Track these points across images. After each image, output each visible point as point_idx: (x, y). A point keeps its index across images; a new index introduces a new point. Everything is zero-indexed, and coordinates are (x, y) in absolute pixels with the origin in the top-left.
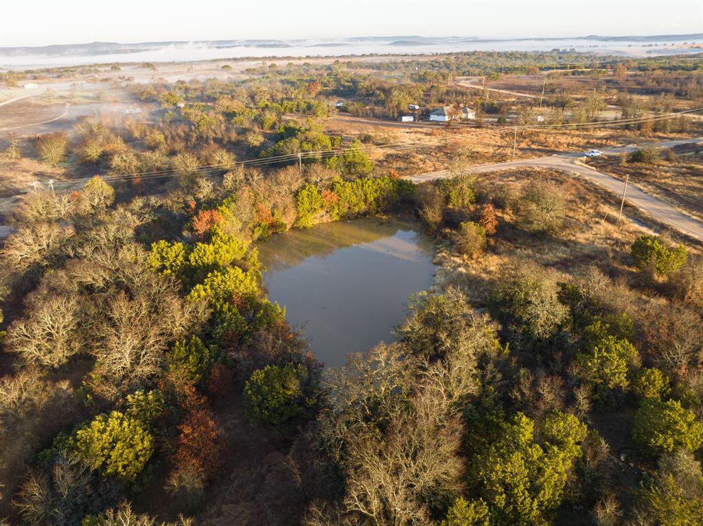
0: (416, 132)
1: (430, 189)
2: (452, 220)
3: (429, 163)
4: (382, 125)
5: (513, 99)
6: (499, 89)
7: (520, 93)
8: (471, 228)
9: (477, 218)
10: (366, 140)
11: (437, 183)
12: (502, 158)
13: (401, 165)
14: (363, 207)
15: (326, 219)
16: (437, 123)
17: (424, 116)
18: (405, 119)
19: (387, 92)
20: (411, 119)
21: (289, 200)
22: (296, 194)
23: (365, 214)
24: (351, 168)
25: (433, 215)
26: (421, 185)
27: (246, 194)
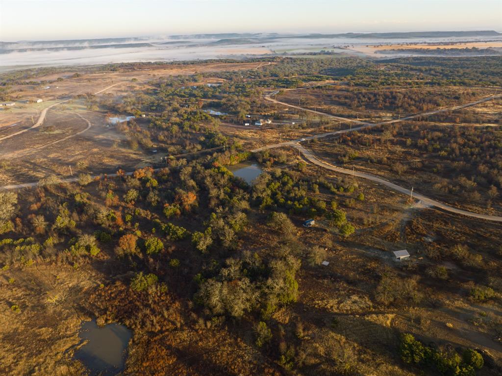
0: (252, 132)
1: (259, 154)
2: (264, 161)
3: (257, 145)
4: (239, 128)
5: (287, 109)
6: (282, 102)
7: (290, 104)
8: (268, 163)
9: (269, 160)
10: (237, 136)
11: (261, 152)
12: (277, 142)
13: (249, 146)
14: (244, 159)
15: (236, 163)
16: (258, 126)
17: (252, 122)
18: (246, 124)
19: (235, 107)
20: (248, 124)
21: (229, 159)
22: (230, 157)
23: (244, 161)
24: (239, 150)
25: (260, 160)
26: (257, 153)
27: (220, 158)
